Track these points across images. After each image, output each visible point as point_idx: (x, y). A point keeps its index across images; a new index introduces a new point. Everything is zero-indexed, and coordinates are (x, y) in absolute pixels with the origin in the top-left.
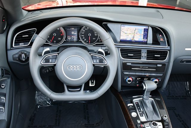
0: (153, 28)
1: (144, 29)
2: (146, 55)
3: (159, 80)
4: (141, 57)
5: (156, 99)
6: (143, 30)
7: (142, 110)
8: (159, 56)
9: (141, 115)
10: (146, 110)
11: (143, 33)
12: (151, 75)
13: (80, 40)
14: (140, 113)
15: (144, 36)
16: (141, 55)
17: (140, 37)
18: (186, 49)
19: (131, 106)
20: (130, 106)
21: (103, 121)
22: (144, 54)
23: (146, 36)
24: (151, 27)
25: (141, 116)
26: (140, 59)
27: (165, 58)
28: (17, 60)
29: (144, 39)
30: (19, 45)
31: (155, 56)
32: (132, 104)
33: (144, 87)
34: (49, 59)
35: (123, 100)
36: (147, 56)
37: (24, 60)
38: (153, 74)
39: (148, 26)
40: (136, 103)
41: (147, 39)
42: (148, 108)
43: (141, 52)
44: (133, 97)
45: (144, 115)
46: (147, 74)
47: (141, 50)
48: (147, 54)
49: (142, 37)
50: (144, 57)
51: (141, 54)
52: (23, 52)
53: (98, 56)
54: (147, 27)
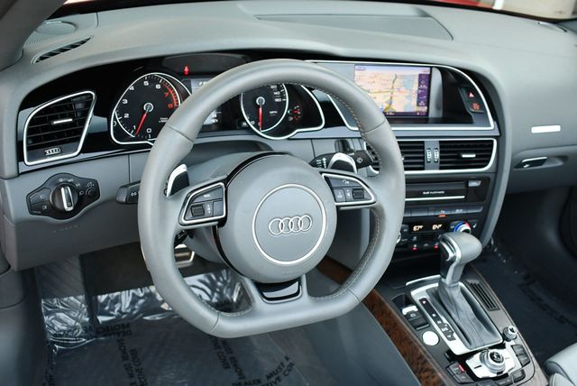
0: (444, 71)
1: (420, 75)
2: (437, 155)
3: (471, 226)
4: (423, 163)
5: (470, 281)
6: (417, 81)
7: (445, 321)
8: (474, 156)
9: (449, 336)
10: (457, 320)
11: (415, 87)
12: (453, 213)
13: (245, 124)
14: (443, 330)
15: (419, 95)
16: (423, 158)
17: (407, 101)
18: (536, 130)
19: (413, 312)
20: (408, 314)
21: (291, 365)
22: (433, 154)
23: (424, 96)
24: (440, 69)
25: (449, 339)
26: (423, 169)
27: (488, 162)
28: (44, 213)
29: (418, 105)
30: (45, 156)
31: (464, 156)
32: (414, 308)
33: (451, 255)
34: (201, 205)
35: (383, 299)
36: (441, 157)
37: (71, 209)
38: (458, 211)
39: (431, 67)
40: (421, 301)
41: (428, 105)
42: (460, 313)
43: (423, 147)
44: (408, 284)
45: (455, 335)
46: (443, 213)
47: (423, 142)
48: (441, 152)
49: (414, 101)
50: (432, 162)
51: (423, 152)
52: (61, 180)
53: (344, 177)
54: (427, 71)
